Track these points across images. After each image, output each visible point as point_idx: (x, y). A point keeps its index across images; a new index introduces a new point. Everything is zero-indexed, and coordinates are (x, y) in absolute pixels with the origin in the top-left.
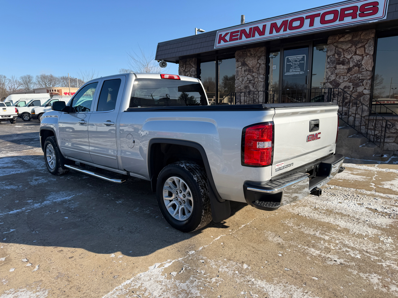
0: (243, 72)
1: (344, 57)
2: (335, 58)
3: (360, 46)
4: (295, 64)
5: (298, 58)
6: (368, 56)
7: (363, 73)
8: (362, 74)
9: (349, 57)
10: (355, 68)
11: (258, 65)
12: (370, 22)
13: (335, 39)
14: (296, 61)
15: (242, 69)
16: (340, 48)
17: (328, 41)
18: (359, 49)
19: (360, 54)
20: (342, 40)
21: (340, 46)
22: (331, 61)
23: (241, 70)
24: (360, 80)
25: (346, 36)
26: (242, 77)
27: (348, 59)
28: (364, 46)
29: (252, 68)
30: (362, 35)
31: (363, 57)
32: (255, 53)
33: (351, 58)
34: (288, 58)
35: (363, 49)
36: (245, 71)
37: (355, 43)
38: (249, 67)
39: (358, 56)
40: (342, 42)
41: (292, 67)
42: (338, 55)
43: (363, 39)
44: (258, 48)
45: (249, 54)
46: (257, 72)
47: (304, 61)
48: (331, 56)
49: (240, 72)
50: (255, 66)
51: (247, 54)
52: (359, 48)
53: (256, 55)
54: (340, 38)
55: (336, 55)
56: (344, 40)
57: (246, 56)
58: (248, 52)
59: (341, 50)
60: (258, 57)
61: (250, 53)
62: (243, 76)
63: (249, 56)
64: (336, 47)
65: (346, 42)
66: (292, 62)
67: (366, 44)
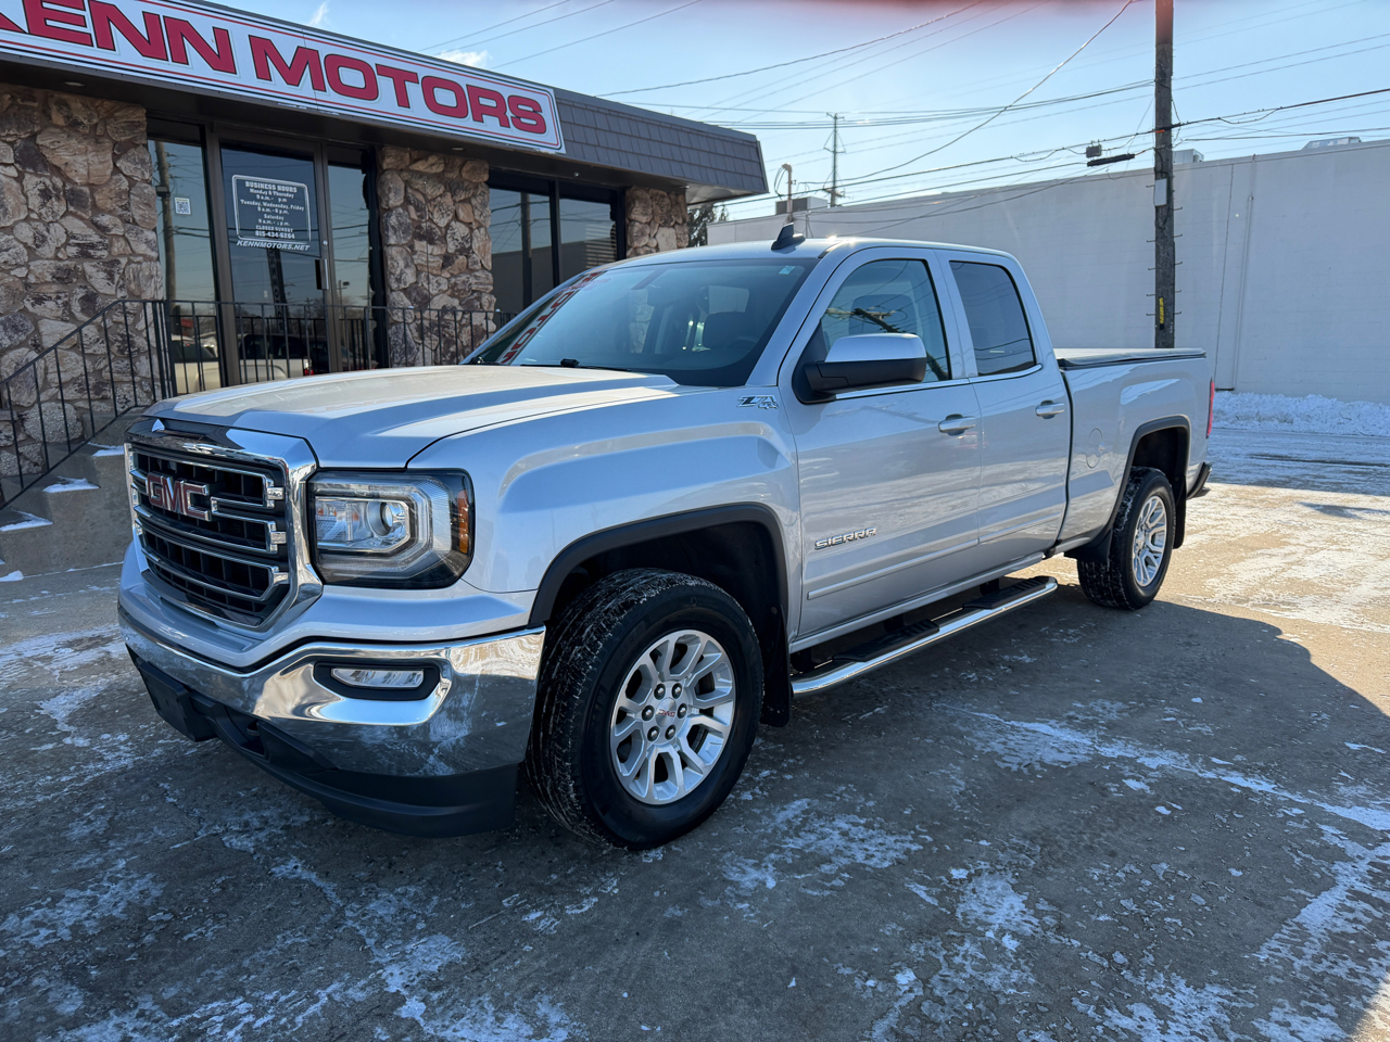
0: (35, 201)
1: (431, 220)
2: (410, 218)
3: (463, 197)
4: (271, 208)
5: (279, 188)
6: (482, 230)
7: (477, 274)
8: (476, 277)
9: (442, 223)
10: (461, 257)
11: (125, 185)
13: (402, 159)
14: (275, 199)
15: (20, 179)
16: (417, 190)
17: (388, 160)
18: (461, 205)
19: (469, 221)
20: (420, 166)
21: (419, 184)
22: (401, 224)
23: (15, 184)
24: (474, 291)
25: (432, 159)
26: (28, 219)
27: (440, 228)
28: (467, 201)
29: (86, 190)
30: (464, 169)
31: (472, 230)
32: (95, 121)
33: (448, 226)
34: (241, 183)
35: (468, 206)
36: (45, 194)
37: (452, 188)
38: (66, 180)
39: (463, 226)
40: (421, 175)
41: (263, 219)
42: (418, 209)
43: (466, 180)
44: (107, 104)
45: (58, 119)
46: (120, 211)
47: (304, 205)
48: (401, 210)
49: (16, 197)
50: (107, 184)
51: (46, 114)
52: (460, 201)
53: (99, 132)
54: (414, 161)
55: (411, 208)
56: (428, 170)
57: (44, 128)
58: (54, 108)
59: (421, 198)
60: (115, 143)
61: (67, 118)
62: (34, 216)
63: (61, 127)
64: (407, 184)
65: (429, 177)
66: (260, 201)
67: (474, 196)
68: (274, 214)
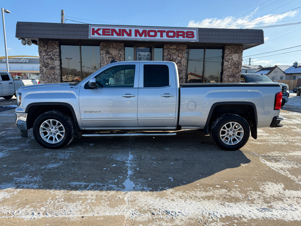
0: (108, 59)
1: (173, 57)
2: (168, 57)
3: (180, 52)
4: (144, 57)
5: (145, 54)
6: (184, 58)
7: (182, 67)
8: (181, 67)
9: (175, 58)
10: (178, 64)
11: (120, 55)
12: (192, 41)
13: (168, 46)
14: (144, 56)
15: (106, 56)
16: (170, 52)
17: (164, 47)
18: (180, 54)
19: (181, 57)
20: (171, 47)
21: (171, 50)
22: (166, 58)
23: (105, 56)
24: (181, 70)
25: (174, 46)
26: (106, 61)
27: (175, 59)
28: (182, 53)
29: (115, 57)
30: (181, 47)
31: (182, 58)
32: (116, 46)
33: (176, 58)
34: (139, 53)
35: (181, 54)
36: (109, 58)
37: (178, 51)
38: (112, 55)
39: (180, 58)
40: (171, 49)
41: (142, 59)
42: (170, 55)
43: (181, 49)
44: (118, 43)
45: (111, 46)
46: (119, 60)
47: (149, 56)
48: (166, 56)
49: (105, 58)
50: (117, 55)
51: (110, 46)
52: (180, 53)
53: (117, 48)
54: (170, 46)
55: (169, 55)
56: (173, 48)
57: (109, 48)
58: (111, 45)
59: (171, 53)
60: (119, 49)
61: (113, 46)
62: (107, 61)
63: (112, 48)
64: (169, 51)
65: (173, 49)
66: (142, 56)
67: (183, 51)
68: (144, 58)
